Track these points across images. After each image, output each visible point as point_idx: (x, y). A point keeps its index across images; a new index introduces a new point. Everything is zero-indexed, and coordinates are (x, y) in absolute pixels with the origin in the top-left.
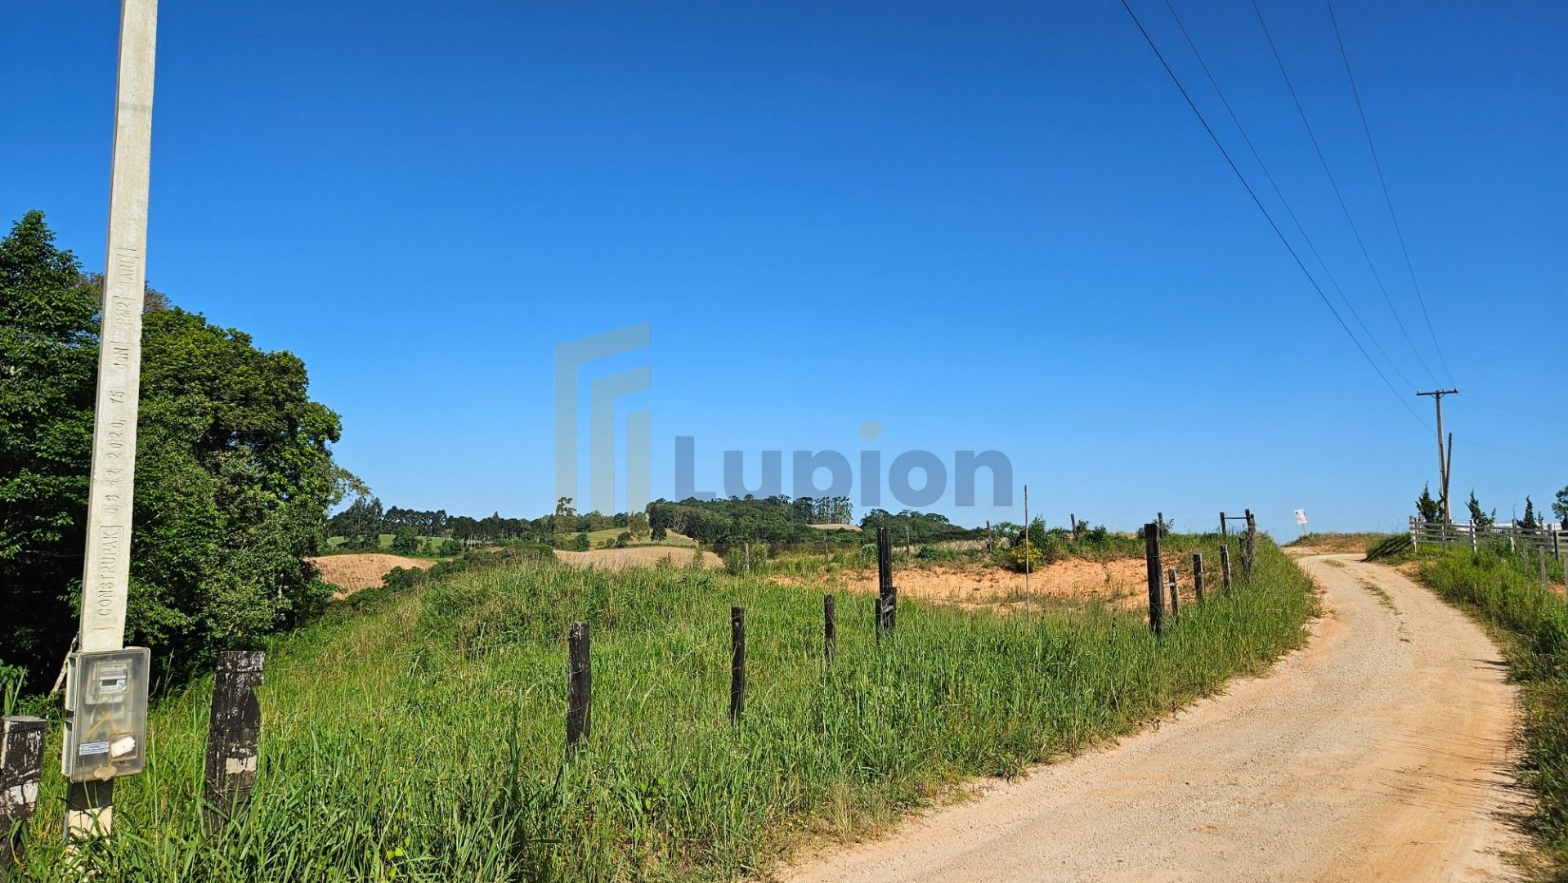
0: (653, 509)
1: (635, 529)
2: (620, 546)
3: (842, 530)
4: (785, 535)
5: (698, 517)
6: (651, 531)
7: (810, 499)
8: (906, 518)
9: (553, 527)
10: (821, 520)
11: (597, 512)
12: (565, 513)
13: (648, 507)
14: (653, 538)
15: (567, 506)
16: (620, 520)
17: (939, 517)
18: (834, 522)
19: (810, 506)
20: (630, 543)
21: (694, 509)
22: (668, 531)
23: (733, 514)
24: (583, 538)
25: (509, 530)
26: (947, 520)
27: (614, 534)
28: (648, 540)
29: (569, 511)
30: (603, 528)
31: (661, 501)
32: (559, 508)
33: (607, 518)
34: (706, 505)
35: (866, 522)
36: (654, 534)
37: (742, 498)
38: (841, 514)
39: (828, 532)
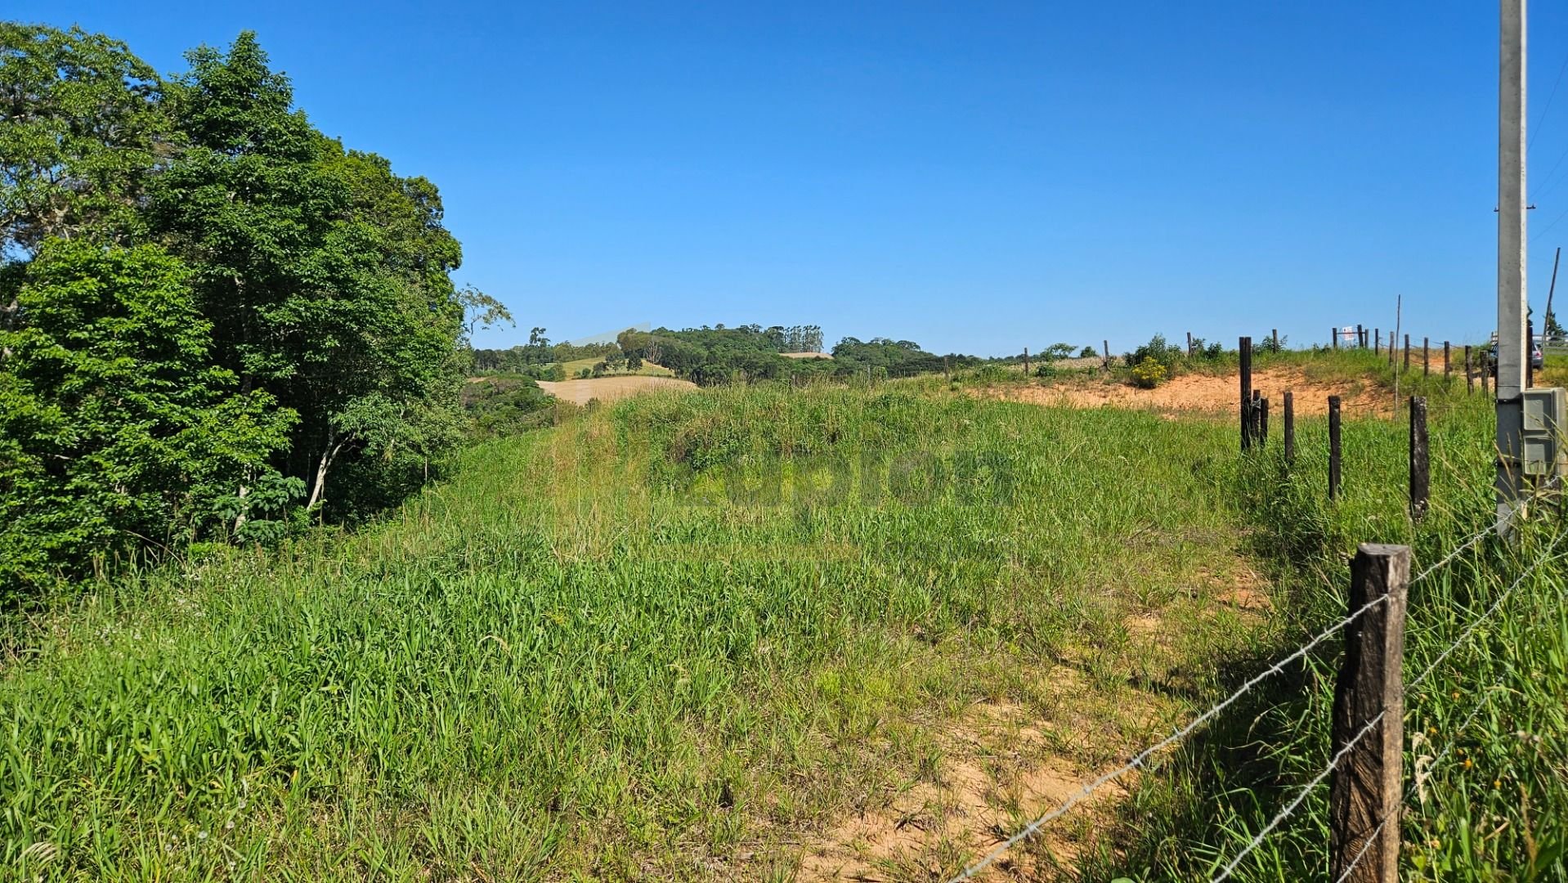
0: (624, 339)
1: (610, 359)
2: (596, 377)
3: (818, 359)
4: (762, 363)
5: (672, 347)
6: (627, 361)
7: (781, 328)
8: (878, 346)
9: (528, 358)
10: (792, 349)
11: (567, 342)
12: (539, 344)
13: (619, 337)
14: (629, 368)
15: (540, 336)
16: (591, 351)
17: (910, 344)
18: (805, 350)
19: (781, 334)
20: (606, 373)
21: (666, 339)
22: (643, 361)
23: (705, 344)
24: (559, 368)
25: (485, 361)
26: (918, 347)
27: (590, 364)
28: (624, 370)
29: (544, 341)
30: (574, 359)
31: (632, 331)
32: (533, 338)
33: (577, 349)
34: (677, 336)
35: (838, 350)
36: (630, 363)
37: (713, 328)
38: (812, 342)
39: (804, 361)
